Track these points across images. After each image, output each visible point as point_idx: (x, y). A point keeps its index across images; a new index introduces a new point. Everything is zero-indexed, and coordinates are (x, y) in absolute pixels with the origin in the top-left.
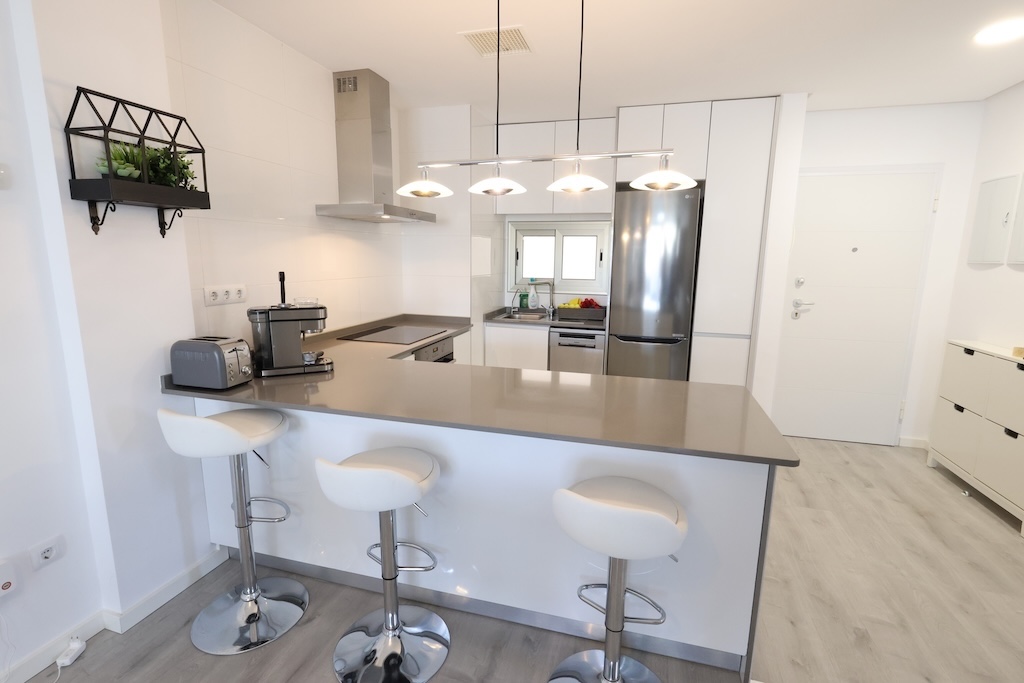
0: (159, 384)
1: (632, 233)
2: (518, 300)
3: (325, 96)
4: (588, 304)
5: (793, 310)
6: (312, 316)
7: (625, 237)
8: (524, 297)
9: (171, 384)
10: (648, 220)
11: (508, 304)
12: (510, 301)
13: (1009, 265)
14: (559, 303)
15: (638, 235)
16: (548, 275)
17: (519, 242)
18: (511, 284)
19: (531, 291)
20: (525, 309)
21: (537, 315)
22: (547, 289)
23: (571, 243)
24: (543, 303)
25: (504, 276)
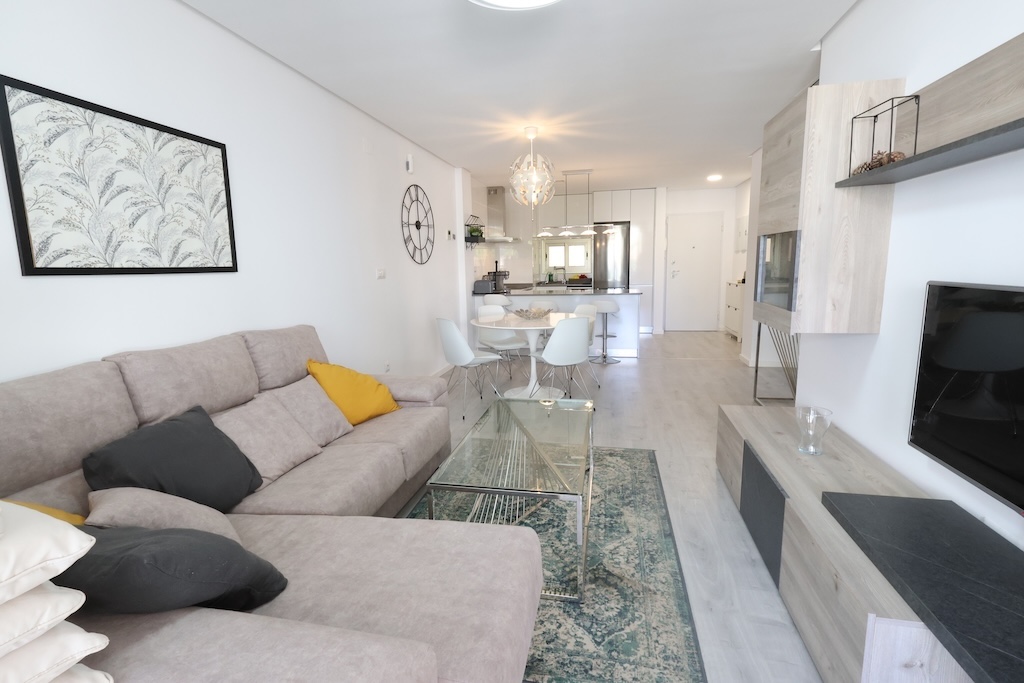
0: (471, 293)
2: (548, 277)
4: (582, 277)
5: (671, 274)
6: (505, 275)
7: (598, 245)
8: (551, 276)
9: (475, 293)
11: (543, 280)
12: (544, 278)
13: (741, 251)
14: (568, 277)
15: (603, 244)
16: (562, 265)
17: (547, 250)
18: (544, 271)
19: (554, 273)
20: (551, 281)
21: (559, 283)
22: (562, 271)
23: (572, 248)
24: (560, 278)
25: (540, 266)
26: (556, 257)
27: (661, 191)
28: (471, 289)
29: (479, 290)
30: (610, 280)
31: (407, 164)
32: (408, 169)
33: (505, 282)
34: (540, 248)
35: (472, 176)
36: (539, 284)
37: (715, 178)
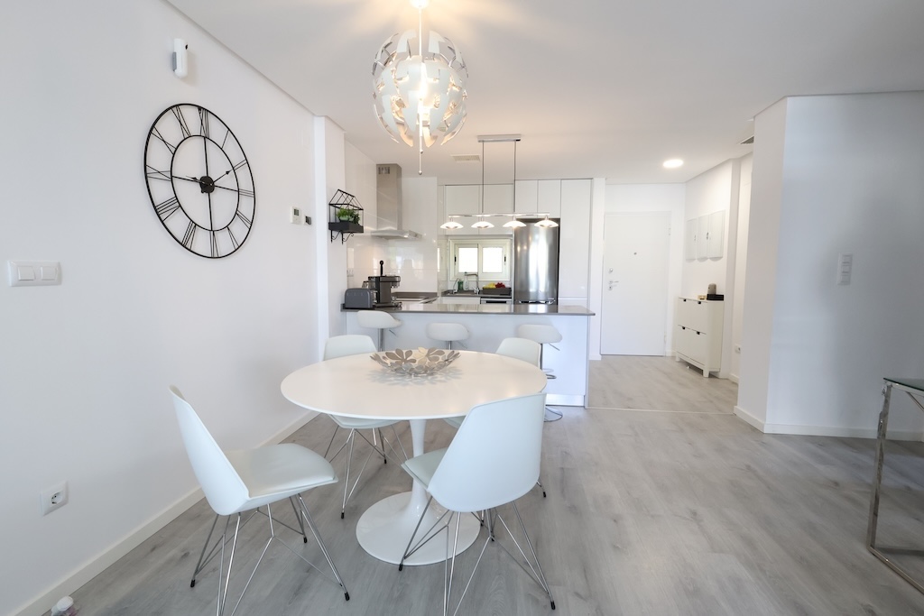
1: (522, 247)
2: (457, 285)
3: (373, 174)
4: (500, 286)
5: (608, 286)
6: (393, 281)
7: (519, 249)
8: (460, 283)
9: (345, 307)
10: (530, 238)
11: (450, 288)
12: (452, 286)
13: (698, 259)
14: (482, 286)
15: (525, 248)
16: (474, 270)
17: (456, 251)
18: (452, 276)
19: (465, 280)
20: (461, 290)
21: (470, 293)
22: (474, 278)
23: (487, 251)
24: (472, 286)
25: (447, 271)
26: (467, 261)
27: (599, 183)
28: (340, 300)
29: (352, 302)
30: (532, 290)
31: (174, 56)
32: (174, 68)
33: (393, 290)
34: (447, 249)
35: (346, 139)
36: (446, 293)
37: (673, 164)
